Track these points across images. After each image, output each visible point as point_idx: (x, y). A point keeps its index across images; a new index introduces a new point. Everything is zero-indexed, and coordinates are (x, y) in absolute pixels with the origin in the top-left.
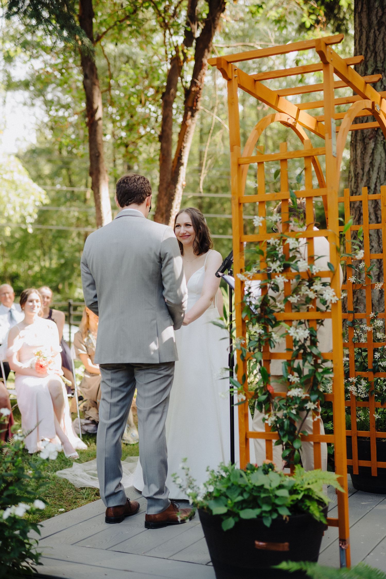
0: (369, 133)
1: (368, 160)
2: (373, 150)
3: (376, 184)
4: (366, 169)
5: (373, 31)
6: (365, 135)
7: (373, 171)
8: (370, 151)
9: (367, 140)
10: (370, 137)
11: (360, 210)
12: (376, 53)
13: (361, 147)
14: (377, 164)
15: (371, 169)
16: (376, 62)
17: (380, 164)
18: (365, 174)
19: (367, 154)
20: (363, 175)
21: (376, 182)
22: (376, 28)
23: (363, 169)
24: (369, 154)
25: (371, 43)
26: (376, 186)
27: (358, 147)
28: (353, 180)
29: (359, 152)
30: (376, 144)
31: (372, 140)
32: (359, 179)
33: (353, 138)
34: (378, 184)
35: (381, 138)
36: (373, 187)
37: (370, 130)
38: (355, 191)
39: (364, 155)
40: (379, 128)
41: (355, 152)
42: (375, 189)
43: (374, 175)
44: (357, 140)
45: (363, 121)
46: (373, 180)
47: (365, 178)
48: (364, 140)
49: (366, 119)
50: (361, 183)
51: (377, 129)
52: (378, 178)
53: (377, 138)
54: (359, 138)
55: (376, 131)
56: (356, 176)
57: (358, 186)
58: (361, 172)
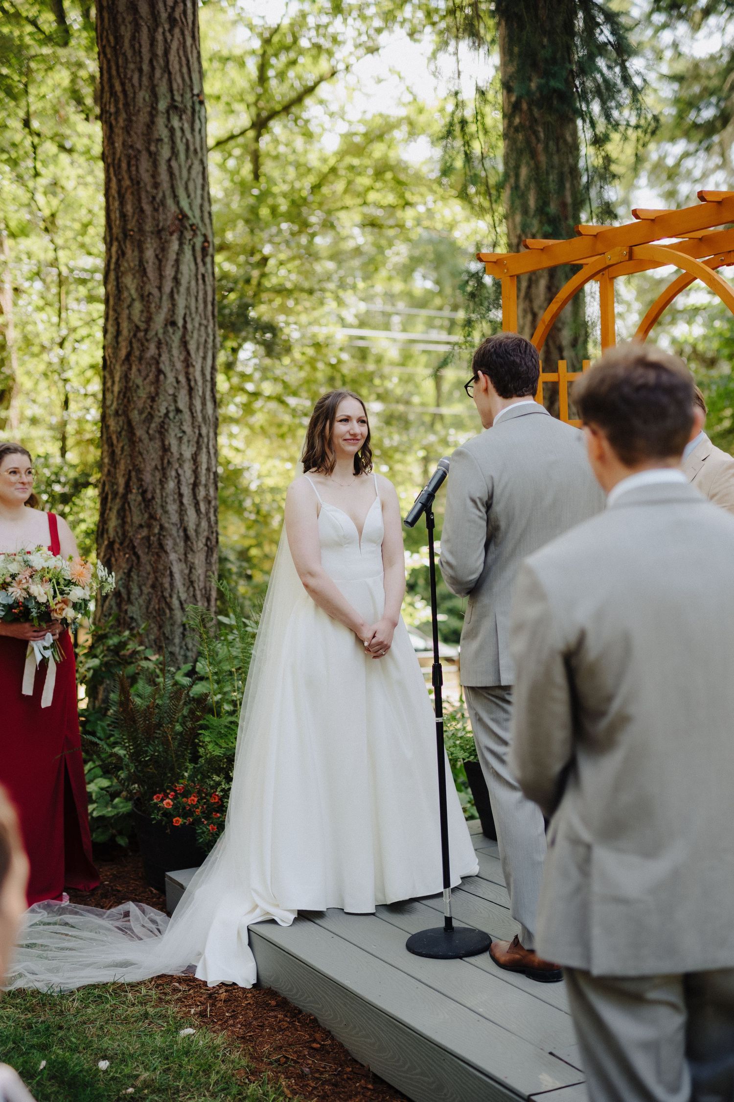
0: (169, 223)
1: (169, 272)
2: (178, 254)
3: (184, 319)
4: (167, 289)
5: (160, 30)
6: (161, 225)
7: (178, 292)
8: (172, 256)
9: (164, 235)
10: (171, 230)
11: (158, 363)
12: (170, 73)
13: (155, 246)
14: (184, 281)
15: (175, 290)
16: (171, 90)
17: (189, 283)
18: (165, 298)
19: (167, 260)
20: (161, 298)
21: (185, 314)
22: (167, 27)
23: (160, 288)
24: (171, 262)
25: (160, 51)
26: (185, 322)
27: (148, 246)
28: (138, 306)
29: (150, 254)
30: (181, 244)
31: (175, 237)
32: (153, 305)
33: (132, 224)
34: (188, 319)
35: (188, 235)
36: (180, 323)
37: (170, 216)
38: (143, 326)
39: (160, 261)
40: (185, 216)
41: (136, 253)
42: (185, 327)
43: (181, 302)
44: (141, 230)
45: (154, 198)
46: (181, 311)
47: (166, 305)
48: (158, 232)
49: (160, 195)
50: (158, 312)
51: (182, 217)
52: (187, 307)
53: (182, 233)
54: (148, 227)
55: (180, 220)
56: (145, 298)
57: (149, 320)
58: (155, 291)
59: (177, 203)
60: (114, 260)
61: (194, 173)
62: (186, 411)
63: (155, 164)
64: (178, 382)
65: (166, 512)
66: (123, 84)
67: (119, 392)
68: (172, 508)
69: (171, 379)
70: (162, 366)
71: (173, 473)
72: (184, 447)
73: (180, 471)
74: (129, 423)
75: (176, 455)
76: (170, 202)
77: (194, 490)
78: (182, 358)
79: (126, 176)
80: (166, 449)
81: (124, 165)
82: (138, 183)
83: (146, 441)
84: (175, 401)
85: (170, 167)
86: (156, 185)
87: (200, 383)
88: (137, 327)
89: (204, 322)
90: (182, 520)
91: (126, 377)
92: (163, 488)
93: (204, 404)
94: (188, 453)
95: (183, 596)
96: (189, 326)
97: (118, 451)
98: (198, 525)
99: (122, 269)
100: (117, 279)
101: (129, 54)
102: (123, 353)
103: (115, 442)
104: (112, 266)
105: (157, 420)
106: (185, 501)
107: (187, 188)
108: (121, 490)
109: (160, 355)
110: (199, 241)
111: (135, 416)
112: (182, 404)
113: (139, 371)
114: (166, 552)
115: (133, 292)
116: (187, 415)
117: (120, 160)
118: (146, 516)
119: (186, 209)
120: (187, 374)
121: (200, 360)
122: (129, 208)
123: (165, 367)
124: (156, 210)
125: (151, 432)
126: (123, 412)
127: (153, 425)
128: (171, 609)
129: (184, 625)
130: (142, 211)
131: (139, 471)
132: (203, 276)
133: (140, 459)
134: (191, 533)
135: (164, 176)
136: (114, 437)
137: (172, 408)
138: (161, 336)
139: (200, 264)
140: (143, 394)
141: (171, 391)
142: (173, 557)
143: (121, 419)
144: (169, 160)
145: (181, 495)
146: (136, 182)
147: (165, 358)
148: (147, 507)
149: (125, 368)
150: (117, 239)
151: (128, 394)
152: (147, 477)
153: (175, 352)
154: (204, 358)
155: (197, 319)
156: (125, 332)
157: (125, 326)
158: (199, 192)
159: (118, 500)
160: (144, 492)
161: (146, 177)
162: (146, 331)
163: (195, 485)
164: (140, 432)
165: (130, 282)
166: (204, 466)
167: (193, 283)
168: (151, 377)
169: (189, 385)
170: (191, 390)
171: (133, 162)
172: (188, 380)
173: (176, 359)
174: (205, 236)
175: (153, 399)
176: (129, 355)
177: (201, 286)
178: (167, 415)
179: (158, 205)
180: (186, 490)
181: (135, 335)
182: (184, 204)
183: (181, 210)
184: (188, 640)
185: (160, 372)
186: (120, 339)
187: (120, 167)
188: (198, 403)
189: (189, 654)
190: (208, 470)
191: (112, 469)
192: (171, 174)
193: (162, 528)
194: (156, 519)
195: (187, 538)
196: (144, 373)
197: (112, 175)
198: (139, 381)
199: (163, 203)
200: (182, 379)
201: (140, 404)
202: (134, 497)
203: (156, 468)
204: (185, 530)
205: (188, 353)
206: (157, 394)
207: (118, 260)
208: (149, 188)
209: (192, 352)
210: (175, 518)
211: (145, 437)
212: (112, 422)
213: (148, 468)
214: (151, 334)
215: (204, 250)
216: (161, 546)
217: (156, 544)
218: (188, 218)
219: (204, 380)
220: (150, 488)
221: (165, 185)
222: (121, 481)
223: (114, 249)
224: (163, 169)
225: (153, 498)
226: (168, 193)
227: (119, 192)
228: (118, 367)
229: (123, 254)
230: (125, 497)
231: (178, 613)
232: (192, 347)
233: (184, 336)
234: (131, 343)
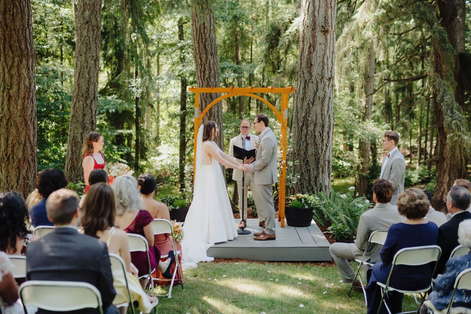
28: (27, 80)
45: (31, 44)
57: (30, 85)
91: (23, 104)
100: (18, 70)
102: (22, 95)
115: (25, 75)
130: (27, 48)
131: (29, 136)
133: (29, 132)
140: (30, 110)
148: (32, 148)
156: (23, 89)
157: (22, 86)
161: (28, 37)
207: (18, 64)
228: (20, 100)
229: (21, 62)
234: (25, 92)
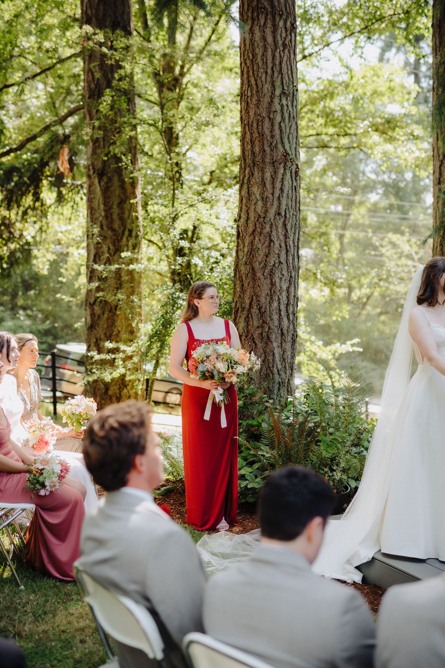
0: (279, 158)
1: (278, 185)
2: (283, 175)
3: (285, 211)
4: (277, 195)
5: (278, 50)
6: (275, 159)
7: (283, 196)
8: (280, 176)
9: (276, 164)
10: (280, 162)
11: (270, 236)
12: (282, 74)
13: (271, 170)
14: (286, 191)
15: (281, 195)
16: (282, 84)
17: (288, 191)
18: (275, 199)
19: (277, 178)
20: (273, 200)
21: (286, 209)
22: (282, 49)
23: (273, 194)
24: (279, 180)
25: (277, 62)
26: (286, 213)
27: (267, 170)
28: (260, 203)
29: (268, 175)
30: (285, 170)
31: (282, 165)
32: (269, 203)
33: (258, 159)
34: (287, 212)
35: (289, 164)
36: (283, 214)
37: (280, 154)
38: (263, 215)
39: (273, 179)
40: (288, 154)
41: (260, 174)
42: (285, 216)
43: (284, 202)
44: (263, 161)
45: (271, 144)
46: (283, 207)
47: (276, 203)
48: (273, 163)
49: (275, 142)
50: (271, 208)
51: (286, 154)
52: (287, 205)
53: (285, 163)
54: (267, 160)
55: (285, 156)
56: (264, 200)
57: (266, 211)
58: (270, 196)
59: (284, 147)
60: (246, 178)
61: (292, 129)
62: (284, 262)
63: (272, 125)
64: (281, 247)
65: (272, 319)
66: (256, 80)
67: (248, 252)
68: (275, 317)
69: (277, 245)
70: (272, 237)
71: (277, 298)
72: (283, 283)
73: (280, 297)
74: (253, 269)
75: (279, 288)
76: (280, 146)
77: (287, 307)
78: (283, 233)
79: (256, 132)
80: (273, 284)
81: (255, 125)
82: (263, 135)
83: (262, 279)
84: (279, 257)
85: (280, 126)
86: (272, 137)
87: (292, 248)
88: (259, 216)
89: (295, 213)
90: (280, 324)
91: (252, 243)
92: (270, 306)
93: (293, 259)
94: (285, 287)
95: (280, 367)
96: (288, 216)
97: (246, 285)
98: (288, 327)
99: (251, 183)
100: (248, 188)
101: (260, 64)
102: (251, 230)
103: (244, 279)
104: (246, 181)
105: (269, 268)
106: (282, 313)
107: (288, 138)
108: (247, 306)
109: (271, 232)
110: (294, 168)
111: (257, 265)
112: (283, 259)
113: (260, 240)
114: (271, 342)
116: (284, 266)
117: (252, 122)
118: (261, 321)
119: (288, 150)
120: (286, 242)
121: (292, 235)
122: (257, 149)
123: (275, 238)
124: (272, 150)
125: (265, 274)
126: (250, 262)
127: (267, 271)
128: (273, 374)
129: (279, 383)
130: (264, 151)
131: (257, 296)
132: (295, 187)
133: (259, 289)
134: (285, 332)
135: (277, 132)
136: (244, 277)
137: (277, 261)
138: (272, 221)
139: (294, 181)
140: (262, 253)
141: (277, 252)
142: (275, 344)
143: (248, 267)
144: (280, 123)
145: (280, 310)
146: (262, 135)
147: (274, 233)
148: (262, 316)
149: (251, 238)
150: (249, 166)
151: (253, 253)
152: (263, 300)
153: (280, 230)
154: (294, 234)
155: (292, 211)
156: (252, 218)
157: (252, 215)
158: (295, 140)
159: (245, 312)
160: (260, 309)
161: (267, 132)
162: (264, 218)
163: (288, 305)
164: (259, 274)
165: (256, 191)
166: (293, 294)
167: (290, 191)
168: (267, 243)
169: (287, 248)
170: (287, 251)
171: (260, 124)
172: (286, 246)
173: (280, 234)
174: (297, 165)
175: (267, 257)
176: (254, 231)
177: (294, 193)
178: (274, 265)
179: (273, 148)
180: (283, 308)
181: (258, 220)
182: (287, 147)
183: (285, 150)
184: (281, 391)
185: (271, 241)
186: (249, 222)
187: (252, 126)
188: (290, 258)
189: (282, 399)
190: (294, 296)
191: (242, 295)
192: (281, 130)
193: (269, 328)
194: (266, 323)
195: (282, 334)
196: (262, 241)
197: (247, 130)
198: (259, 246)
199: (276, 147)
200: (283, 245)
201: (260, 259)
202: (255, 310)
203: (267, 294)
204: (282, 330)
205: (287, 231)
206: (269, 253)
207: (249, 178)
208: (269, 138)
209: (289, 230)
210: (276, 323)
211: (262, 277)
212: (243, 268)
213: (264, 295)
214: (267, 219)
215: (296, 173)
216: (268, 338)
217: (266, 338)
218: (289, 155)
219: (294, 246)
220: (264, 306)
221: (278, 137)
222: (247, 301)
223: (247, 172)
224: (276, 127)
225: (265, 311)
226: (279, 141)
227: (251, 140)
228: (247, 238)
229: (253, 174)
230: (249, 311)
231: (277, 376)
232: (289, 227)
233: (285, 221)
234: (255, 224)
